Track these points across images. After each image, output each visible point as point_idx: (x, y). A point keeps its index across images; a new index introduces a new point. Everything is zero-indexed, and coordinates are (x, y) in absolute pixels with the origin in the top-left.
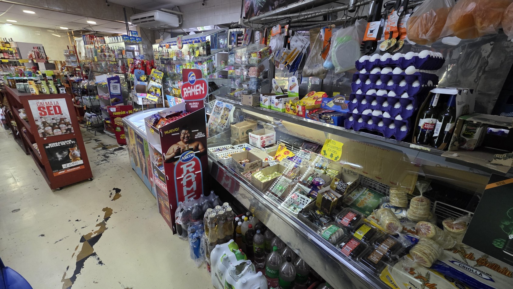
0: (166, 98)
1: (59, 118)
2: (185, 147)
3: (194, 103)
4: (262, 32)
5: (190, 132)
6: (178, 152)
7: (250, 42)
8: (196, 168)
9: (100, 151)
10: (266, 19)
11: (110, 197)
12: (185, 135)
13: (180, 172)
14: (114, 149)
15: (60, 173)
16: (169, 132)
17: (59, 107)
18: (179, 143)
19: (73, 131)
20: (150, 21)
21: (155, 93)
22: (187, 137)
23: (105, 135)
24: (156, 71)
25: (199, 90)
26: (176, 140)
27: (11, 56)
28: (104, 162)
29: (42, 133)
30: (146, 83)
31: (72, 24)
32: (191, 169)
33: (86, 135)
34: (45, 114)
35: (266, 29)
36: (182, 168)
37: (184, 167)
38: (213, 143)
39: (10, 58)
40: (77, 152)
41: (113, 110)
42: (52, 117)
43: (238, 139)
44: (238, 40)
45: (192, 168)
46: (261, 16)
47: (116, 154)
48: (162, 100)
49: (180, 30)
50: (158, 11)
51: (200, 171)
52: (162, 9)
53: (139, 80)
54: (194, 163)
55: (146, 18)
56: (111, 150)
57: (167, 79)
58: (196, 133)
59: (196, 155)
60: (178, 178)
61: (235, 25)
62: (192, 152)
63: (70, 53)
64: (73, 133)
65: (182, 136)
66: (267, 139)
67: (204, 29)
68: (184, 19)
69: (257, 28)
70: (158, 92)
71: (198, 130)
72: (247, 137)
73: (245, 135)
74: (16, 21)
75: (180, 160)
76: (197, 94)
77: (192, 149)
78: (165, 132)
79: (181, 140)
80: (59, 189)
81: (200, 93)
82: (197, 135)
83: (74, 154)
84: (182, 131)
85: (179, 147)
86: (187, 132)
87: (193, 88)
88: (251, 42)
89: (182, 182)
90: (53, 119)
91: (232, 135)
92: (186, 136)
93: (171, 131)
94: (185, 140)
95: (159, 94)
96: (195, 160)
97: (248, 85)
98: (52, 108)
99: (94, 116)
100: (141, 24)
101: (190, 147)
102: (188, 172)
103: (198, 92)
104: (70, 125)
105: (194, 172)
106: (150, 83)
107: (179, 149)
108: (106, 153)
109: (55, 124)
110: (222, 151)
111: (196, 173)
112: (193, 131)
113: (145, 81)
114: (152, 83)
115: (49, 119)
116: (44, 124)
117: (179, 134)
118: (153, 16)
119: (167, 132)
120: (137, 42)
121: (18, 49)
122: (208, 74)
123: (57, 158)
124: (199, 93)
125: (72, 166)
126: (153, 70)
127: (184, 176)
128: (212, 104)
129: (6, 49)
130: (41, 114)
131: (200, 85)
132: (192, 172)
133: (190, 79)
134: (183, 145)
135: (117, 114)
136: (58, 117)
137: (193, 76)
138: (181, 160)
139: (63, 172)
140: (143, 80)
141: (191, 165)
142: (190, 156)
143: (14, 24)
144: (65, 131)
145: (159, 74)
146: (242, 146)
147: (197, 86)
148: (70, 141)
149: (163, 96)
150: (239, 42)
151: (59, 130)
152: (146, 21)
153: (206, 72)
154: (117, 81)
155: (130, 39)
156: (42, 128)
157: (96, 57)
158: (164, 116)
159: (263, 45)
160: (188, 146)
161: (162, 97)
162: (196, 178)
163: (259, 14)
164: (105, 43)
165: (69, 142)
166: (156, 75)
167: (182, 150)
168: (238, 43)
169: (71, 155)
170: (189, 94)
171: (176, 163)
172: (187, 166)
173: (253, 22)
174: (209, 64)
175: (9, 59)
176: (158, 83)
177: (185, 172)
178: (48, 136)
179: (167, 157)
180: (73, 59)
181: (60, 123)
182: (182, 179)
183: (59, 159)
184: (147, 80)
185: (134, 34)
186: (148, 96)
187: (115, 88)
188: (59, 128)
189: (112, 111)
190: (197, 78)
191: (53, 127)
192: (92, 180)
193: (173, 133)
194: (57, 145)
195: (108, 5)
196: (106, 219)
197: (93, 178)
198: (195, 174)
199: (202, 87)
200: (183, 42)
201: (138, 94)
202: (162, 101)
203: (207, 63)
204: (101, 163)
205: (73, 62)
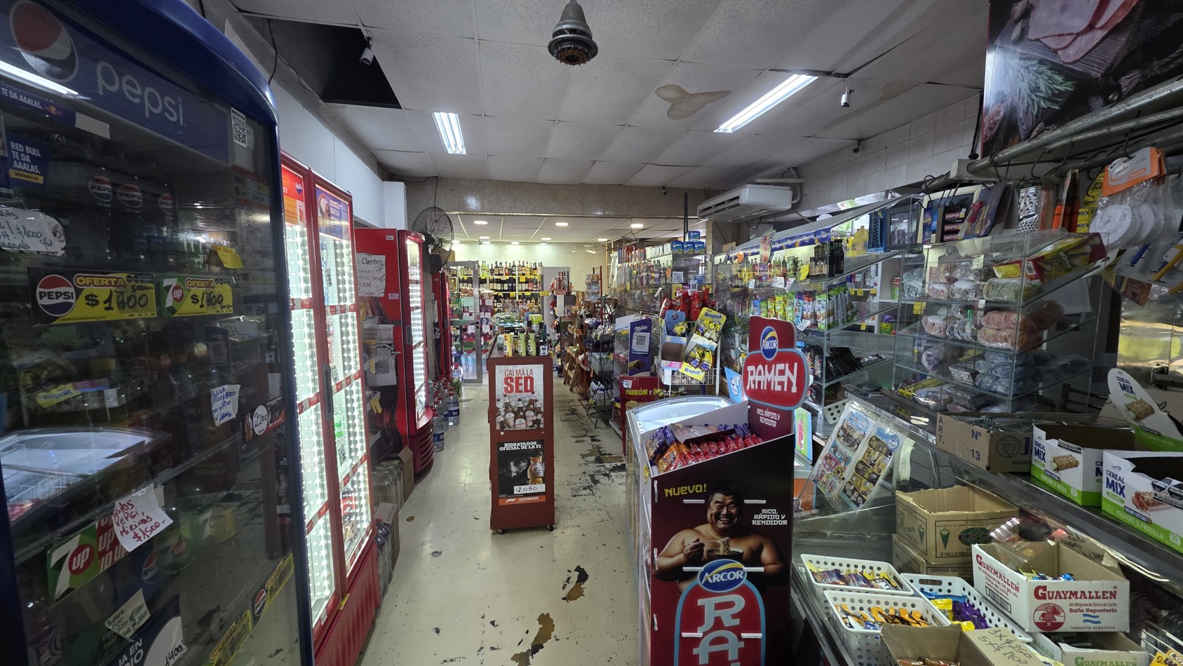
0: (723, 374)
1: (527, 399)
2: (718, 545)
3: (768, 413)
4: (1049, 185)
5: (738, 502)
6: (696, 556)
7: (993, 226)
8: (748, 620)
9: (590, 465)
10: (1073, 144)
11: (563, 588)
12: (721, 508)
13: (694, 617)
14: (613, 464)
15: (508, 500)
16: (676, 492)
17: (532, 379)
18: (702, 528)
19: (542, 426)
20: (730, 207)
21: (701, 361)
22: (728, 515)
23: (609, 431)
24: (710, 313)
25: (784, 378)
26: (694, 518)
27: (533, 286)
28: (587, 491)
29: (501, 422)
30: (684, 340)
31: (612, 231)
32: (727, 617)
33: (582, 424)
34: (511, 391)
35: (1074, 175)
36: (702, 608)
37: (707, 603)
38: (824, 536)
40: (540, 467)
41: (627, 384)
42: (519, 396)
43: (924, 553)
44: (945, 222)
45: (734, 616)
46: (1046, 137)
47: (613, 477)
48: (715, 378)
49: (794, 216)
50: (748, 186)
51: (759, 635)
53: (670, 332)
54: (740, 602)
55: (724, 203)
56: (608, 465)
57: (733, 329)
58: (758, 509)
59: (751, 576)
60: (685, 635)
61: (936, 182)
62: (738, 564)
63: (592, 280)
64: (542, 429)
65: (713, 509)
66: (1073, 600)
67: (855, 204)
68: (805, 192)
69: (1029, 176)
70: (708, 359)
71: (764, 502)
72: (962, 554)
73: (955, 545)
75: (697, 581)
76: (778, 388)
77: (737, 557)
78: (666, 490)
79: (708, 523)
80: (501, 531)
81: (785, 390)
82: (760, 516)
83: (535, 470)
84: (713, 494)
85: (701, 541)
86: (728, 501)
87: (770, 371)
88: (998, 227)
89: (695, 651)
90: (519, 400)
91: (899, 530)
92: (724, 512)
93: (682, 490)
94: (721, 525)
95: (707, 365)
96: (744, 592)
97: (974, 374)
98: (522, 381)
99: (601, 390)
100: (714, 215)
101: (732, 549)
102: (718, 624)
103: (781, 383)
104: (541, 413)
105: (737, 630)
106: (692, 339)
107: (699, 547)
108: (598, 471)
109: (520, 409)
110: (847, 584)
111: (744, 635)
112: (747, 501)
113: (683, 335)
114: (697, 339)
115: (515, 399)
116: (507, 406)
117: (702, 501)
118: (738, 198)
119: (670, 492)
120: (696, 252)
122: (829, 327)
123: (510, 472)
124: (783, 388)
125: (528, 492)
126: (705, 310)
127: (705, 634)
128: (834, 411)
129: (532, 277)
130: (506, 389)
131: (787, 365)
132: (731, 629)
133: (766, 345)
134: (713, 538)
135: (633, 394)
136: (527, 396)
137: (773, 338)
138: (701, 580)
139: (513, 500)
140: (679, 333)
141: (730, 605)
142: (732, 576)
143: (548, 243)
144: (531, 424)
145: (715, 319)
146: (940, 583)
147: (780, 366)
148: (535, 443)
149: (718, 369)
150: (947, 228)
151: (523, 421)
152: (724, 209)
153: (824, 321)
154: (646, 328)
155: (683, 248)
156: (503, 413)
157: (628, 284)
158: (682, 439)
159: (1057, 230)
160: (727, 544)
161: (715, 371)
162: (740, 650)
163: (1040, 132)
164: (645, 258)
165: (533, 445)
166: (707, 321)
167: (709, 551)
168: (944, 233)
169: (531, 471)
170: (759, 382)
171: (686, 587)
172: (719, 606)
173: (1009, 162)
174: (833, 298)
175: (531, 291)
176: (709, 339)
177: (709, 622)
178: (507, 429)
179: (664, 562)
180: (595, 289)
181: (528, 408)
182: (696, 642)
183: (514, 474)
184: (688, 334)
185: (694, 237)
186: (685, 368)
187: (641, 341)
188: (524, 417)
189: (625, 386)
190: (781, 345)
191: (519, 413)
192: (552, 529)
193: (689, 496)
194: (515, 448)
195: (665, 193)
196: (536, 648)
197: (554, 526)
198: (740, 639)
199: (793, 373)
200: (773, 246)
201: (664, 363)
202: (715, 380)
203: (829, 296)
204: (581, 493)
205: (593, 293)
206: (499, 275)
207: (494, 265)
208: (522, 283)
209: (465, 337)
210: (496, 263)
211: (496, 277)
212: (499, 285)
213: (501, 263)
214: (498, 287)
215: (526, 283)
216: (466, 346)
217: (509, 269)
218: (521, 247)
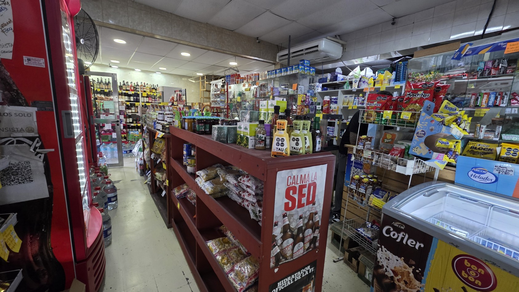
1: (308, 213)
17: (315, 186)
19: (317, 244)
24: (449, 106)
27: (154, 100)
29: (276, 256)
39: (153, 102)
42: (300, 211)
50: (324, 39)
52: (328, 37)
55: (303, 50)
63: (221, 92)
64: (316, 248)
68: (346, 50)
74: (165, 69)
90: (300, 217)
98: (306, 190)
104: (319, 228)
115: (296, 217)
116: (286, 229)
118: (317, 46)
120: (311, 74)
121: (163, 93)
129: (152, 94)
136: (308, 210)
144: (308, 245)
148: (309, 267)
151: (302, 244)
152: (302, 54)
155: (305, 69)
156: (280, 241)
165: (307, 270)
175: (151, 103)
178: (283, 261)
180: (222, 98)
188: (303, 239)
191: (298, 235)
194: (289, 283)
195: (259, 42)
205: (221, 102)
206: (127, 90)
207: (122, 84)
208: (144, 97)
209: (103, 132)
210: (124, 82)
211: (125, 92)
212: (127, 97)
213: (127, 83)
214: (126, 98)
215: (147, 97)
216: (104, 139)
217: (134, 87)
218: (141, 74)
